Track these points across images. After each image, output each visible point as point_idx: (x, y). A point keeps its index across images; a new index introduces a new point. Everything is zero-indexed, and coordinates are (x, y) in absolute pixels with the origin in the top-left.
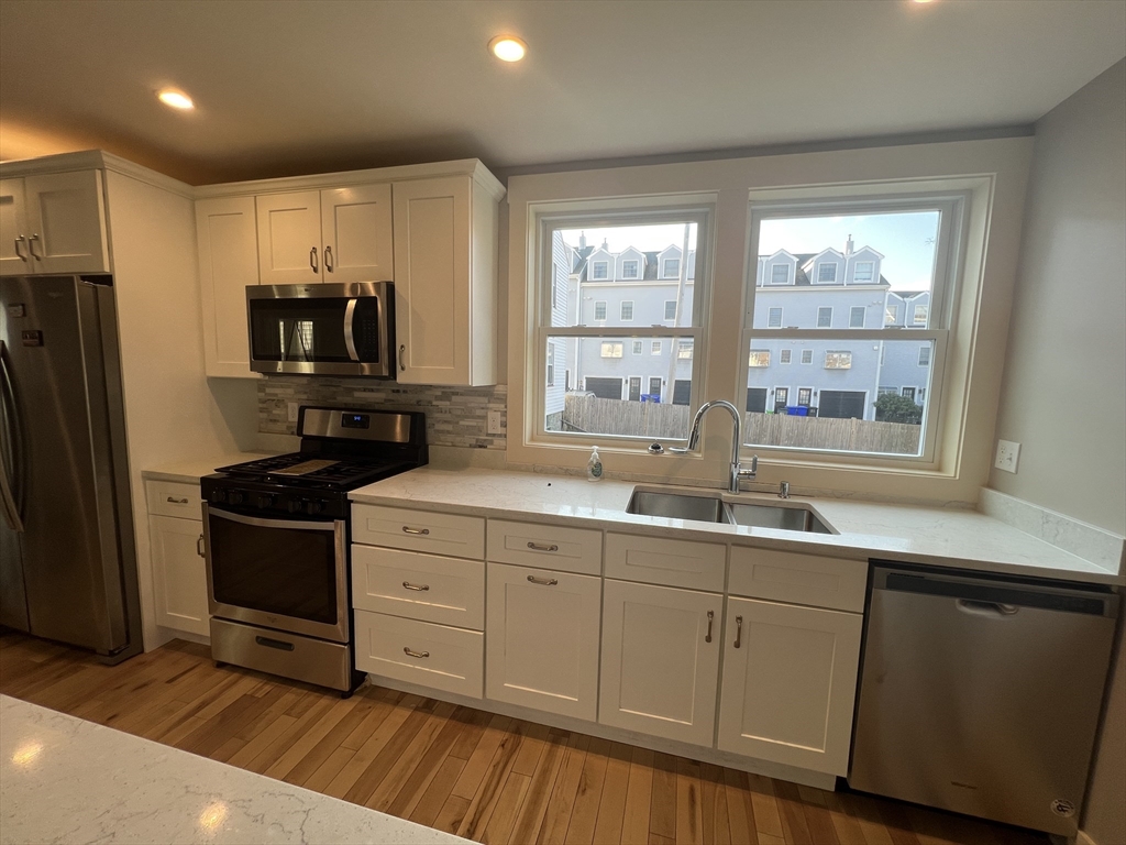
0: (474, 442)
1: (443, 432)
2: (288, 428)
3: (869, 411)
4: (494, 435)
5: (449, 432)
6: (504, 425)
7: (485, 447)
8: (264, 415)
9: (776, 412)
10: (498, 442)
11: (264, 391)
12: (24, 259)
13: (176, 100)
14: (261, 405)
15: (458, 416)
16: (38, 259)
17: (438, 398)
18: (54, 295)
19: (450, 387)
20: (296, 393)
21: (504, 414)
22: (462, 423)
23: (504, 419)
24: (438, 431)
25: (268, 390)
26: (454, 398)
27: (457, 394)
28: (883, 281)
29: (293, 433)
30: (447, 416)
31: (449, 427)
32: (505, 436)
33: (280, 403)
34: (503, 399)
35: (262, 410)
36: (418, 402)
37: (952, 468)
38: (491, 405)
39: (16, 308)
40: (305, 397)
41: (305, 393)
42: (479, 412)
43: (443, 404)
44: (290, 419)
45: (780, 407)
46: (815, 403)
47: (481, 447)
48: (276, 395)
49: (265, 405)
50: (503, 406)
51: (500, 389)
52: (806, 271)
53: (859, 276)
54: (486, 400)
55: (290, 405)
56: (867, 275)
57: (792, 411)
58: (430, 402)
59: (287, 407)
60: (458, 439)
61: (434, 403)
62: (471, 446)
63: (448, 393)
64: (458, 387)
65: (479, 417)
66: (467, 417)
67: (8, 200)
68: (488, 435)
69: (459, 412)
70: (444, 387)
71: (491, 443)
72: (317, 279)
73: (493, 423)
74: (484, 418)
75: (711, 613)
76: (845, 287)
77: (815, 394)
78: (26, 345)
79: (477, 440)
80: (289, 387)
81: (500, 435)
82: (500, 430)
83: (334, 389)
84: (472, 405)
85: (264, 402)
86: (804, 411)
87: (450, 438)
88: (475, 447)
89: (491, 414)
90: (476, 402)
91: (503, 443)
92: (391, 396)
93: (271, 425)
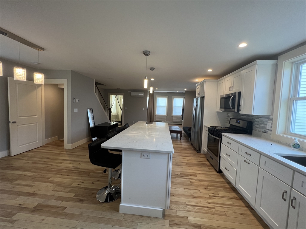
0: (263, 131)
4: (269, 130)
5: (258, 127)
6: (271, 127)
7: (266, 133)
8: (227, 119)
10: (269, 132)
13: (210, 70)
15: (260, 123)
21: (272, 124)
22: (261, 125)
24: (256, 127)
25: (228, 115)
26: (260, 119)
27: (260, 117)
30: (258, 123)
32: (272, 130)
34: (272, 120)
35: (227, 118)
36: (252, 119)
38: (269, 121)
42: (265, 123)
43: (257, 120)
50: (272, 122)
51: (271, 116)
54: (268, 119)
60: (260, 129)
61: (255, 119)
62: (262, 132)
63: (258, 117)
65: (265, 124)
66: (263, 124)
68: (267, 129)
71: (268, 132)
72: (230, 92)
73: (269, 127)
74: (267, 124)
79: (264, 131)
80: (231, 114)
82: (270, 129)
84: (264, 121)
85: (227, 117)
87: (258, 129)
88: (263, 132)
89: (268, 124)
90: (265, 120)
91: (271, 132)
92: (247, 117)
93: (228, 122)
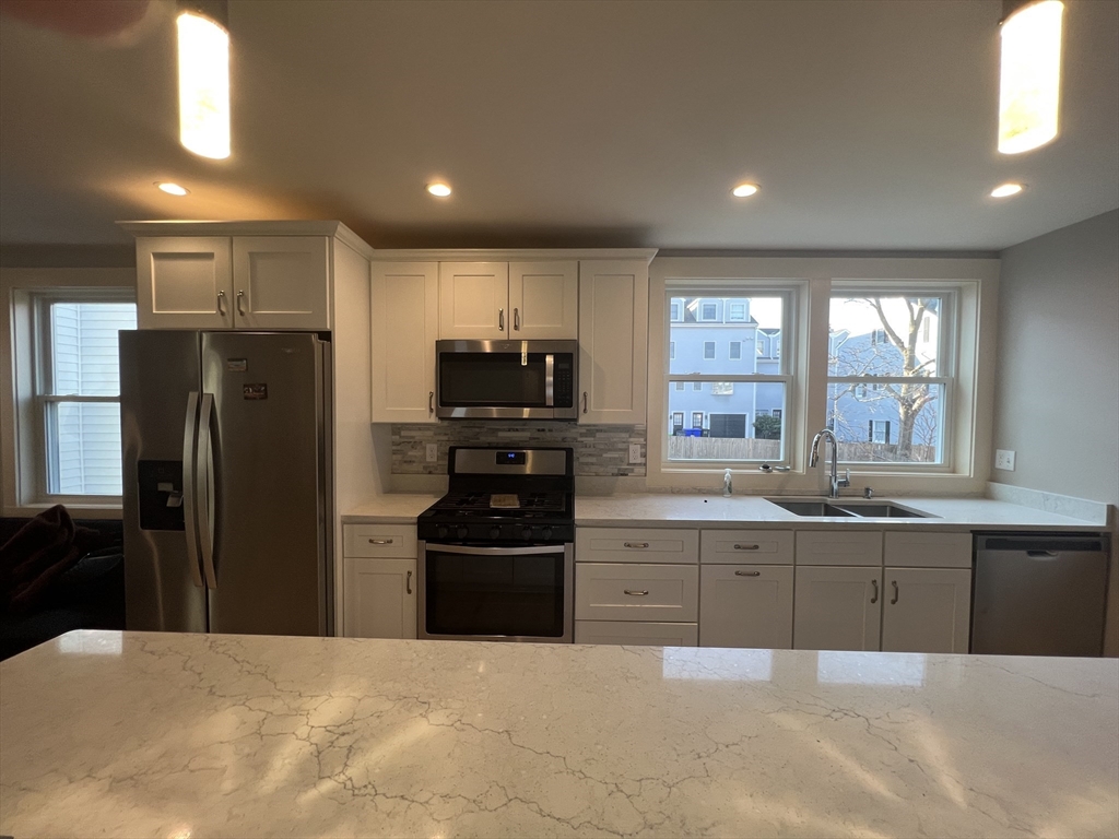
0: (616, 471)
1: (587, 464)
2: (425, 468)
3: (750, 430)
4: (634, 464)
5: (592, 464)
6: (644, 455)
7: (626, 475)
8: (399, 457)
9: (675, 434)
10: (637, 469)
11: (399, 434)
12: (223, 314)
13: (440, 190)
14: (394, 448)
15: (601, 449)
16: (242, 313)
17: (582, 435)
18: (289, 351)
19: (594, 425)
20: (435, 434)
21: (644, 446)
22: (605, 455)
23: (643, 450)
24: (583, 463)
25: (403, 433)
26: (598, 435)
27: (597, 431)
28: (753, 321)
29: (430, 473)
30: (591, 451)
31: (593, 460)
32: (645, 465)
33: (415, 444)
34: (644, 434)
35: (395, 453)
36: (564, 440)
37: (968, 470)
38: (632, 440)
39: (239, 363)
40: (446, 438)
41: (446, 434)
42: (620, 446)
43: (589, 440)
44: (428, 459)
45: (678, 430)
46: (706, 425)
47: (622, 475)
48: (413, 437)
49: (399, 448)
50: (642, 440)
52: (691, 310)
53: (735, 315)
54: (627, 435)
55: (428, 446)
56: (740, 315)
57: (689, 433)
58: (575, 439)
59: (425, 448)
60: (602, 469)
61: (579, 439)
62: (613, 475)
64: (602, 425)
65: (621, 450)
66: (610, 450)
67: (209, 256)
68: (629, 464)
69: (602, 447)
70: (589, 426)
71: (632, 471)
72: (503, 336)
73: (634, 454)
74: (627, 450)
75: (874, 582)
76: (724, 325)
77: (706, 417)
78: (246, 398)
79: (619, 469)
80: (428, 430)
81: (640, 464)
82: (643, 460)
83: (477, 430)
84: (615, 440)
85: (394, 444)
86: (699, 433)
87: (594, 469)
88: (617, 475)
89: (632, 447)
90: (618, 437)
91: (643, 471)
92: (537, 435)
93: (406, 467)
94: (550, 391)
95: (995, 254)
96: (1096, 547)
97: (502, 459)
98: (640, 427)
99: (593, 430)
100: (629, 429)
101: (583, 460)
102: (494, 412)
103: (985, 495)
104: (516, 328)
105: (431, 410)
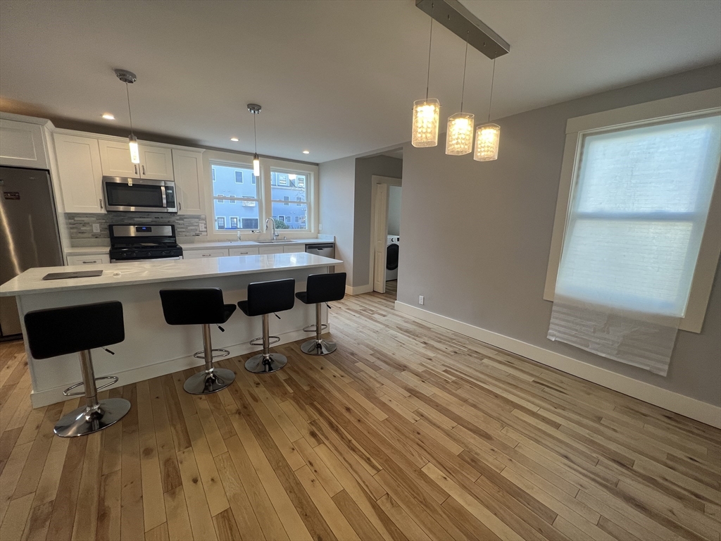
0: (194, 234)
1: (181, 231)
2: (92, 235)
4: (202, 231)
6: (206, 228)
7: (199, 235)
10: (203, 233)
11: (73, 219)
13: (109, 117)
14: (71, 226)
15: (187, 226)
17: (177, 220)
19: (184, 215)
20: (97, 219)
21: (206, 224)
22: (189, 228)
23: (205, 226)
24: (179, 232)
25: (76, 219)
26: (185, 220)
29: (97, 237)
30: (182, 226)
31: (184, 230)
32: (207, 231)
33: (85, 224)
34: (205, 219)
36: (169, 222)
37: (313, 231)
38: (200, 221)
40: (104, 221)
41: (108, 219)
42: (195, 224)
43: (181, 222)
44: (94, 231)
48: (83, 221)
49: (74, 226)
50: (204, 221)
54: (198, 220)
55: (94, 225)
59: (92, 226)
60: (188, 233)
62: (193, 236)
64: (188, 215)
65: (196, 226)
66: (191, 226)
68: (200, 231)
71: (201, 234)
72: (137, 176)
73: (202, 227)
74: (198, 226)
78: (6, 198)
79: (196, 233)
80: (92, 217)
82: (204, 230)
87: (184, 233)
88: (196, 235)
89: (200, 224)
90: (193, 221)
91: (206, 233)
92: (155, 220)
93: (80, 235)
94: (164, 201)
95: (317, 164)
96: (332, 247)
97: (138, 230)
98: (203, 216)
99: (182, 217)
100: (198, 217)
101: (178, 230)
102: (133, 209)
103: (317, 238)
104: (144, 174)
105: (102, 207)
